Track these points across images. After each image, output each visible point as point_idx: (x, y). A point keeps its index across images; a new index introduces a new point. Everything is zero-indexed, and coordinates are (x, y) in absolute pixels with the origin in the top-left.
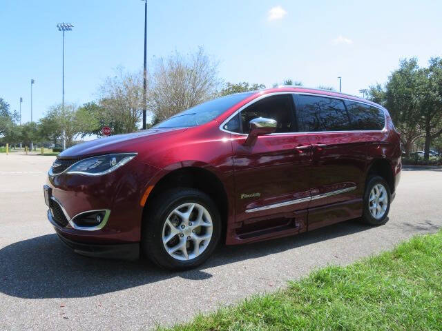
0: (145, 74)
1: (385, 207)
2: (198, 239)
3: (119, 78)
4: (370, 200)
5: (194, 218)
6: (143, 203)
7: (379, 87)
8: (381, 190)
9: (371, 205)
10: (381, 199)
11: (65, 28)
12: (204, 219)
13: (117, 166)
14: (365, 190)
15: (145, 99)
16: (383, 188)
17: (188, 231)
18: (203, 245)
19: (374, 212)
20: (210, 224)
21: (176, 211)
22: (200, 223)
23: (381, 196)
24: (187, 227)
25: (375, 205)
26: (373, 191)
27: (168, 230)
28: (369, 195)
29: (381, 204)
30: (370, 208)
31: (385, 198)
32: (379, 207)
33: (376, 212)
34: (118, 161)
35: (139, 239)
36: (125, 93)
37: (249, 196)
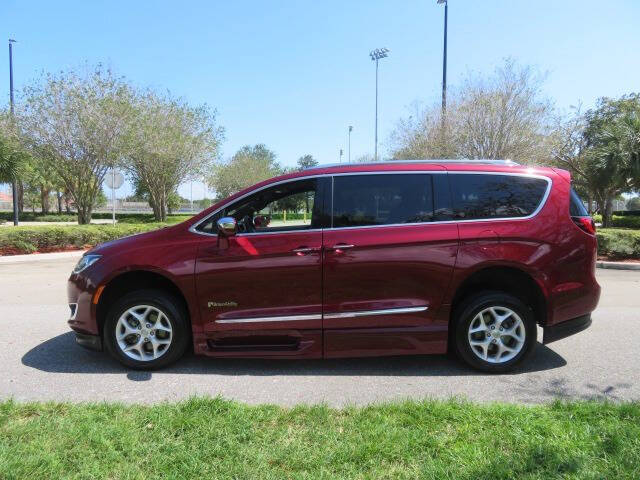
37: (220, 305)
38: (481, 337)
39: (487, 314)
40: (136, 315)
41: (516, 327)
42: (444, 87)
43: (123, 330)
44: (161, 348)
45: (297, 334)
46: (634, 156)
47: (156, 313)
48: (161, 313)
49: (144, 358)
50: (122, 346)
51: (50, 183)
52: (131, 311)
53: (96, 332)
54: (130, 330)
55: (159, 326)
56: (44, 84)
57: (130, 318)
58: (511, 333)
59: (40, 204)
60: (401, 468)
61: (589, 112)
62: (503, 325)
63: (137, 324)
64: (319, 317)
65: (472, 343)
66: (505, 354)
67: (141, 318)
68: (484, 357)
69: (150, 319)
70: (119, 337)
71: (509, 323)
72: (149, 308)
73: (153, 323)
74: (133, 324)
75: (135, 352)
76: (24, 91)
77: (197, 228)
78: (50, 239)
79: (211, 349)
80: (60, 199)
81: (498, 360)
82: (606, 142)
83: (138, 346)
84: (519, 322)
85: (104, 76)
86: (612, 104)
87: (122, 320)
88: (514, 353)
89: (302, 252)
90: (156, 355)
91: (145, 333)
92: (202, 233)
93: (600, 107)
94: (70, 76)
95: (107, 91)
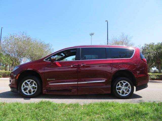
2: (32, 90)
4: (117, 87)
6: (17, 78)
11: (92, 34)
20: (36, 86)
32: (125, 91)
37: (50, 80)
38: (120, 89)
39: (121, 83)
40: (27, 82)
41: (128, 86)
42: (108, 40)
43: (24, 86)
44: (34, 91)
45: (71, 88)
46: (154, 56)
47: (33, 82)
48: (34, 82)
49: (29, 94)
50: (23, 91)
51: (8, 63)
52: (26, 81)
53: (16, 87)
54: (25, 87)
55: (33, 85)
56: (9, 36)
57: (26, 83)
58: (127, 88)
59: (5, 69)
60: (99, 116)
61: (143, 47)
62: (125, 86)
63: (28, 85)
64: (77, 83)
65: (117, 91)
66: (126, 93)
67: (29, 83)
68: (121, 94)
69: (31, 83)
70: (22, 88)
71: (127, 85)
72: (31, 80)
73: (32, 85)
74: (27, 85)
75: (26, 92)
76: (4, 38)
77: (45, 60)
78: (6, 74)
79: (47, 92)
80: (10, 67)
81: (124, 95)
82: (147, 53)
83: (27, 91)
84: (129, 85)
85: (24, 35)
86: (148, 45)
87: (24, 84)
88: (128, 93)
89: (73, 66)
90: (32, 93)
91: (30, 87)
92: (47, 61)
93: (145, 46)
94: (16, 35)
95: (25, 38)
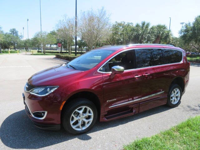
0: (76, 19)
1: (179, 99)
2: (86, 121)
3: (64, 21)
4: (171, 96)
5: (85, 112)
6: (61, 109)
7: (189, 24)
8: (177, 91)
9: (172, 98)
10: (177, 95)
12: (90, 112)
13: (50, 92)
14: (169, 91)
15: (76, 31)
16: (178, 90)
17: (82, 118)
18: (89, 123)
19: (173, 101)
20: (92, 114)
21: (76, 110)
22: (87, 114)
23: (177, 94)
24: (82, 116)
25: (173, 98)
26: (173, 92)
27: (73, 119)
28: (171, 94)
29: (177, 97)
30: (171, 100)
31: (179, 94)
32: (176, 99)
33: (174, 101)
34: (50, 90)
35: (60, 123)
36: (68, 27)
37: (111, 101)
40: (79, 111)
48: (89, 108)
54: (76, 118)
64: (140, 99)
68: (173, 103)
70: (71, 123)
72: (84, 107)
75: (78, 127)
83: (80, 125)
87: (72, 115)
90: (87, 126)
